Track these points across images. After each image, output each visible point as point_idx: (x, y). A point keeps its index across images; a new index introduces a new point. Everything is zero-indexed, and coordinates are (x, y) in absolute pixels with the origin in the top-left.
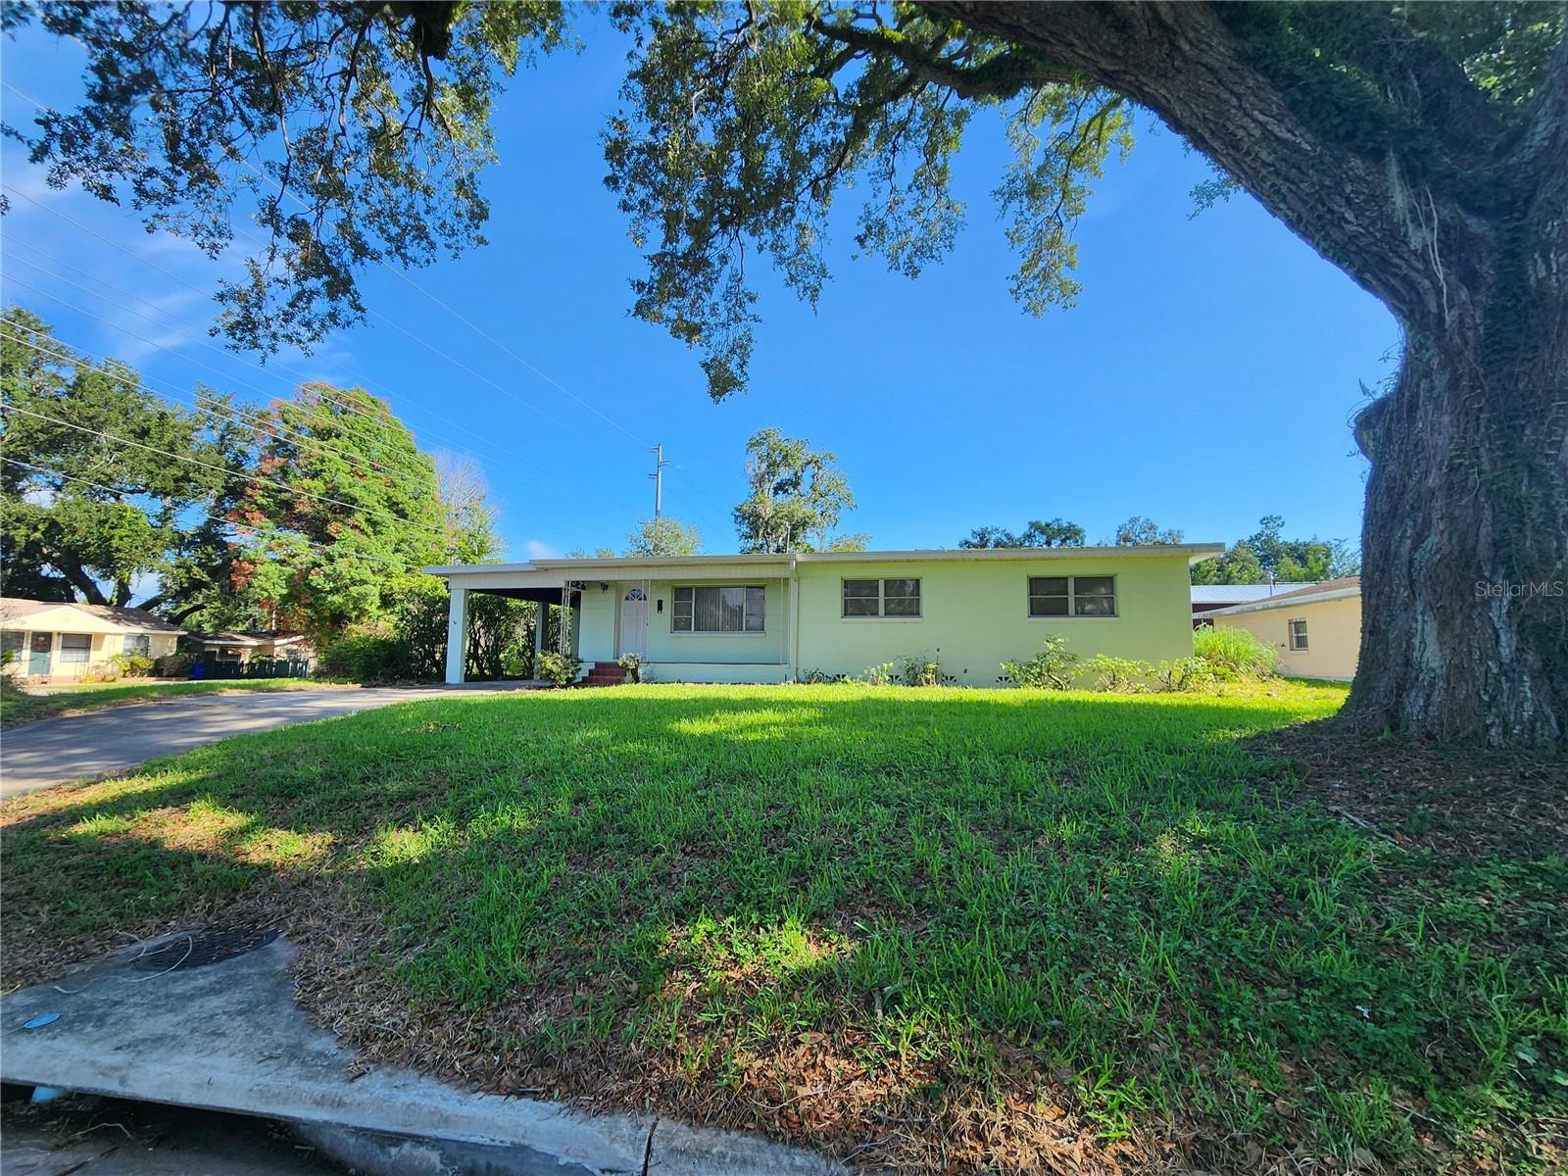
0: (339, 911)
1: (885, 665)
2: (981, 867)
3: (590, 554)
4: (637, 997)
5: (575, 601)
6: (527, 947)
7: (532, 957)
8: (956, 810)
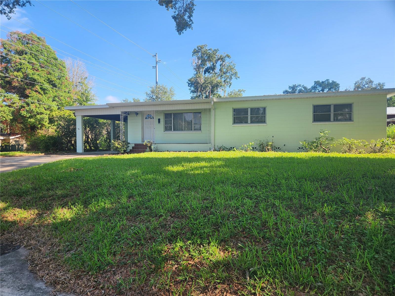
0: (42, 238)
1: (251, 144)
2: (290, 223)
3: (131, 100)
4: (154, 270)
5: (126, 120)
6: (112, 251)
7: (114, 255)
8: (280, 201)
